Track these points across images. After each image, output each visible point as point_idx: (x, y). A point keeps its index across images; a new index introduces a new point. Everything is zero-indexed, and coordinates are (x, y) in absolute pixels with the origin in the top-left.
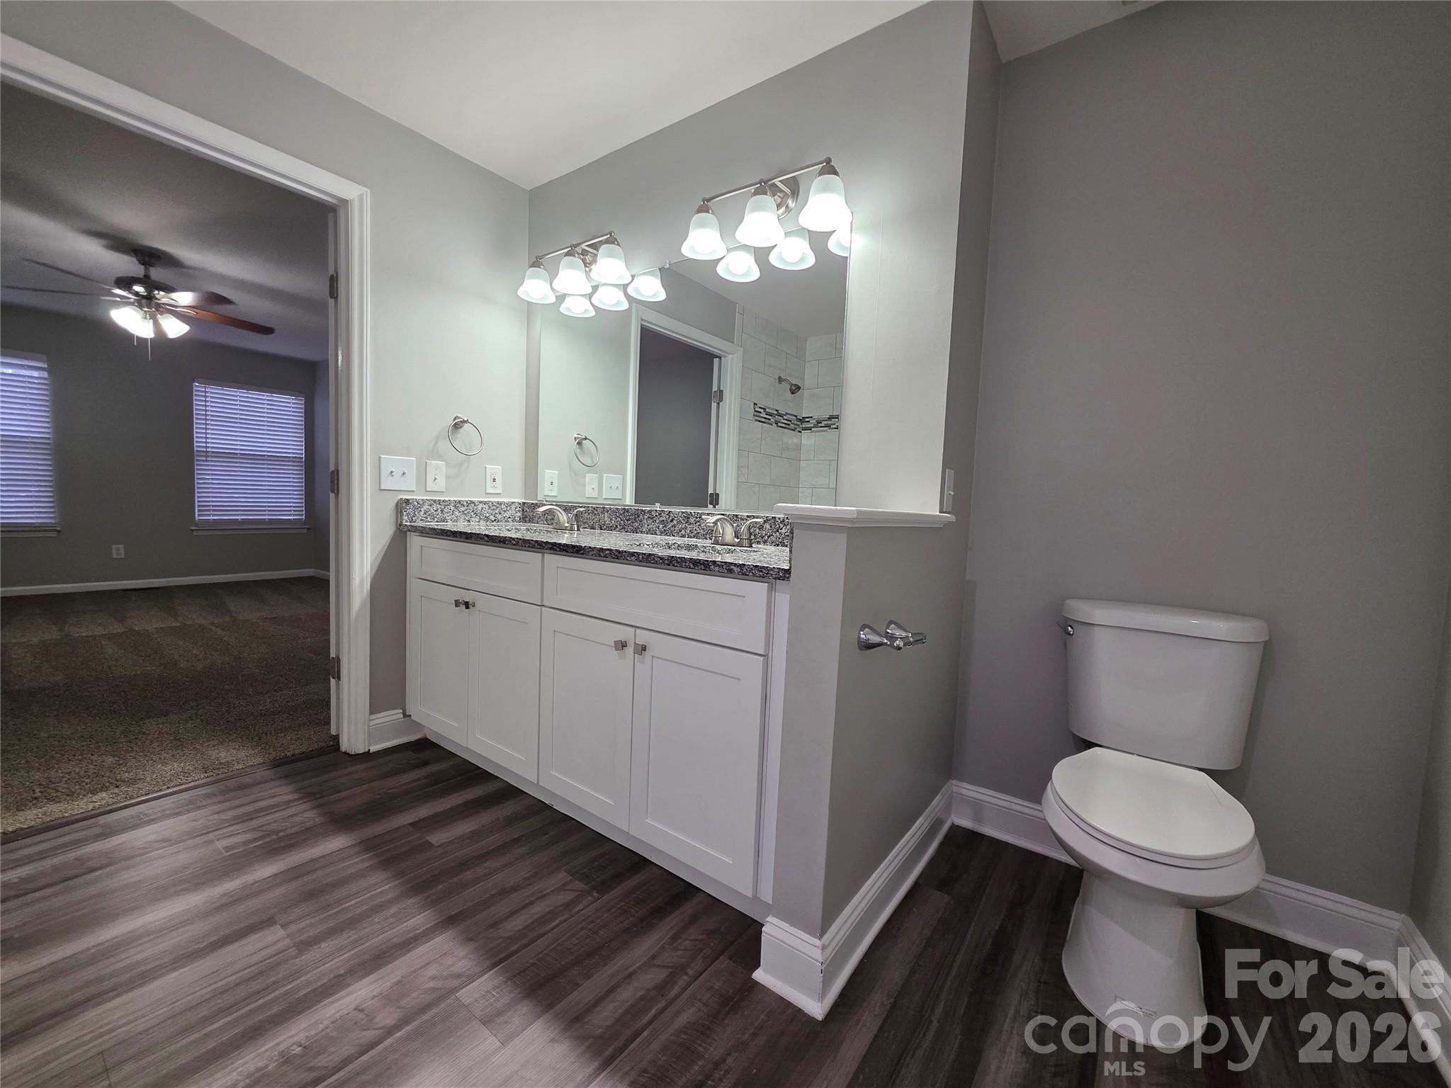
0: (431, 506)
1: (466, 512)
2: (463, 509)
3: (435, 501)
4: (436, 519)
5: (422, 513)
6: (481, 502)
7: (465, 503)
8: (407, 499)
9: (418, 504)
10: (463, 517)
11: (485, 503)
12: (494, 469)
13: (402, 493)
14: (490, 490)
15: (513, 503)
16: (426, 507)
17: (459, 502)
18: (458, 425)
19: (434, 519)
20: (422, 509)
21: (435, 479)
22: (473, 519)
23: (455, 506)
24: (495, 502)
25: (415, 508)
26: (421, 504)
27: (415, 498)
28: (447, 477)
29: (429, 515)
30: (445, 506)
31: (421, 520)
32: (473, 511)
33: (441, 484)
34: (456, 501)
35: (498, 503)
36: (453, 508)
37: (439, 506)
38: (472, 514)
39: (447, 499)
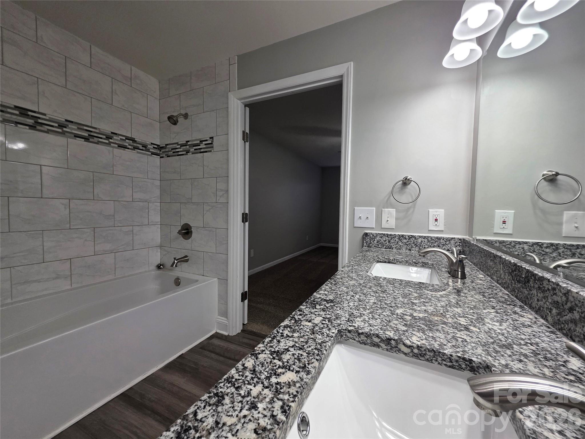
0: (381, 237)
1: (407, 243)
2: (405, 241)
3: (384, 235)
4: (385, 247)
5: (375, 242)
6: (420, 237)
7: (407, 237)
8: (366, 233)
9: (373, 236)
10: (405, 246)
11: (425, 237)
12: (436, 212)
13: (366, 229)
14: (431, 228)
15: (453, 238)
16: (378, 238)
17: (403, 236)
18: (406, 182)
19: (383, 246)
20: (376, 239)
21: (387, 221)
22: (413, 249)
23: (399, 239)
24: (434, 237)
25: (371, 239)
26: (375, 236)
27: (371, 232)
28: (397, 219)
29: (380, 243)
30: (391, 238)
31: (375, 246)
32: (414, 243)
33: (392, 223)
34: (399, 235)
35: (437, 238)
36: (397, 240)
37: (387, 238)
38: (413, 245)
39: (393, 233)
